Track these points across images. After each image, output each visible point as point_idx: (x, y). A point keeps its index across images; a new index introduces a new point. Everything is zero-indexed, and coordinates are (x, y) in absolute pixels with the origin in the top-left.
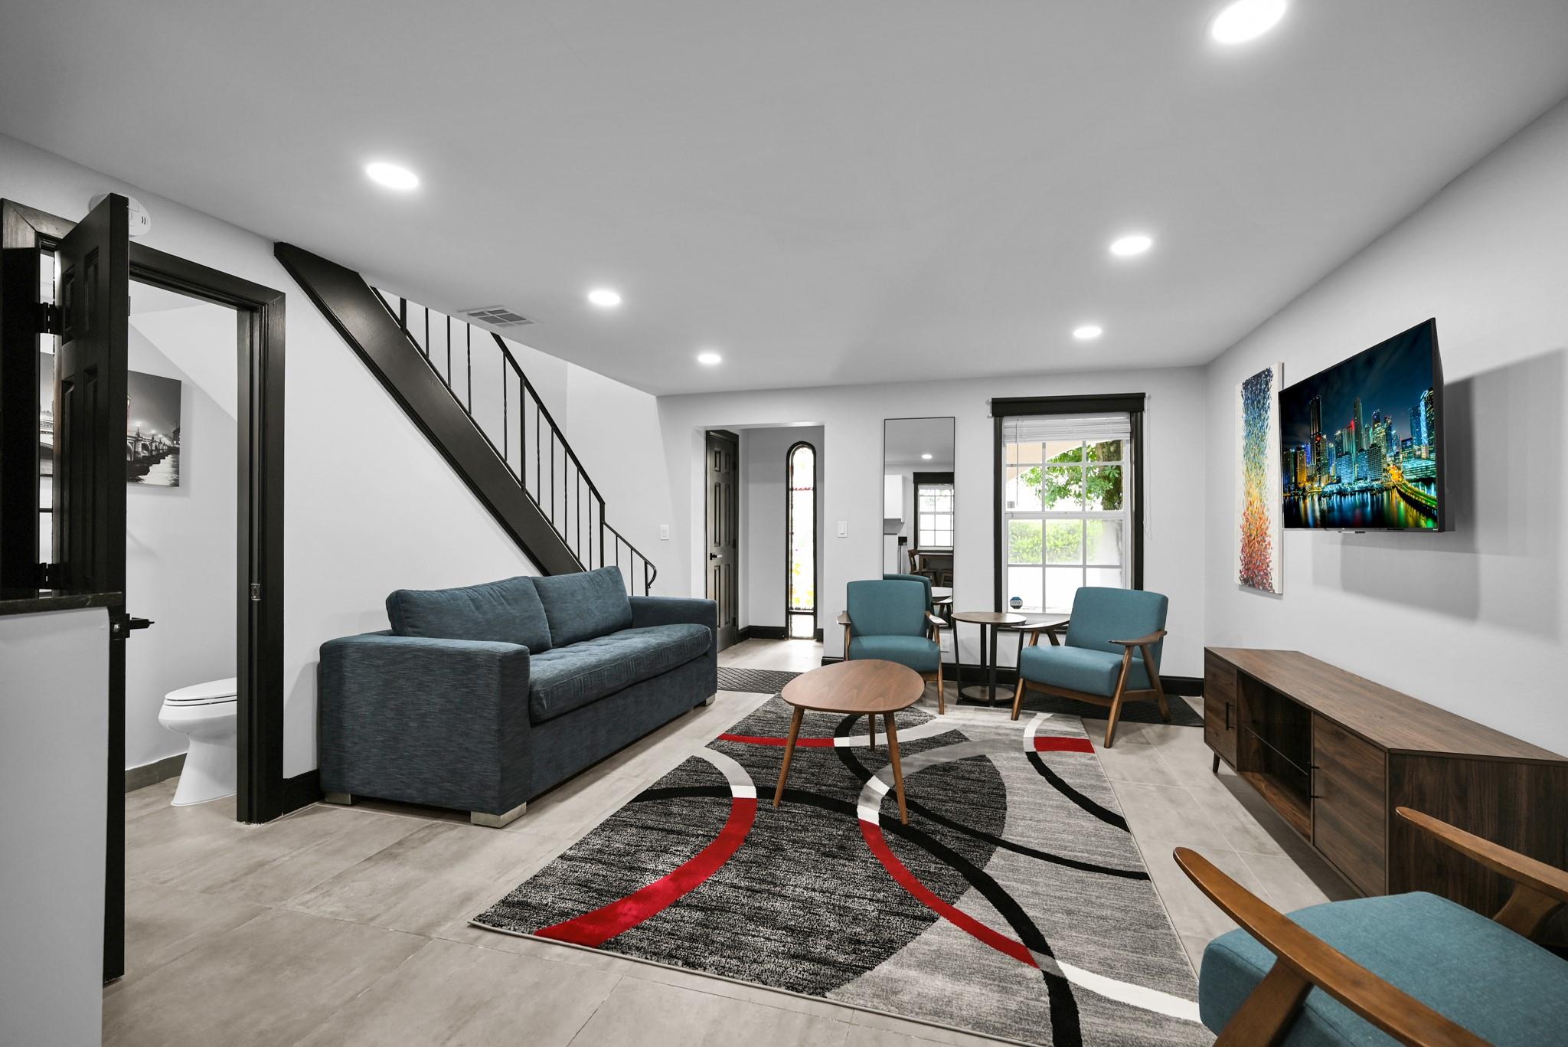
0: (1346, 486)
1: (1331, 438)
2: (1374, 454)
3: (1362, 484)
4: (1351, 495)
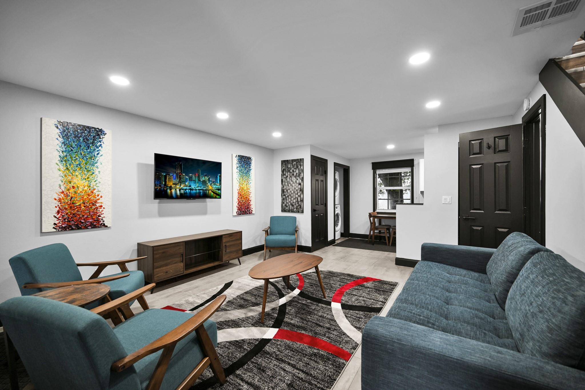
0: (193, 188)
1: (186, 175)
2: (204, 182)
3: (200, 188)
4: (195, 190)
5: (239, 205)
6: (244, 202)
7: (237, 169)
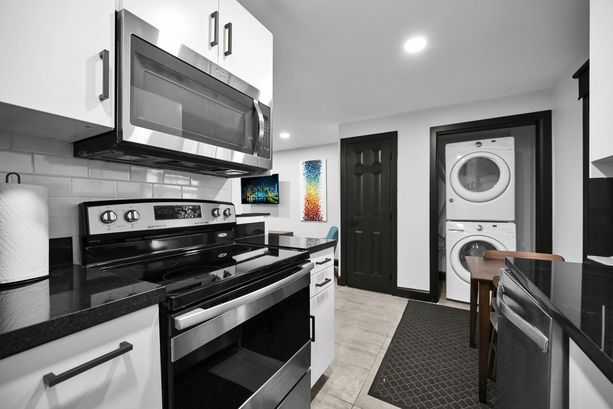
1: (256, 188)
2: (266, 192)
3: (263, 196)
4: (261, 198)
5: (306, 211)
6: (312, 208)
7: (304, 175)
